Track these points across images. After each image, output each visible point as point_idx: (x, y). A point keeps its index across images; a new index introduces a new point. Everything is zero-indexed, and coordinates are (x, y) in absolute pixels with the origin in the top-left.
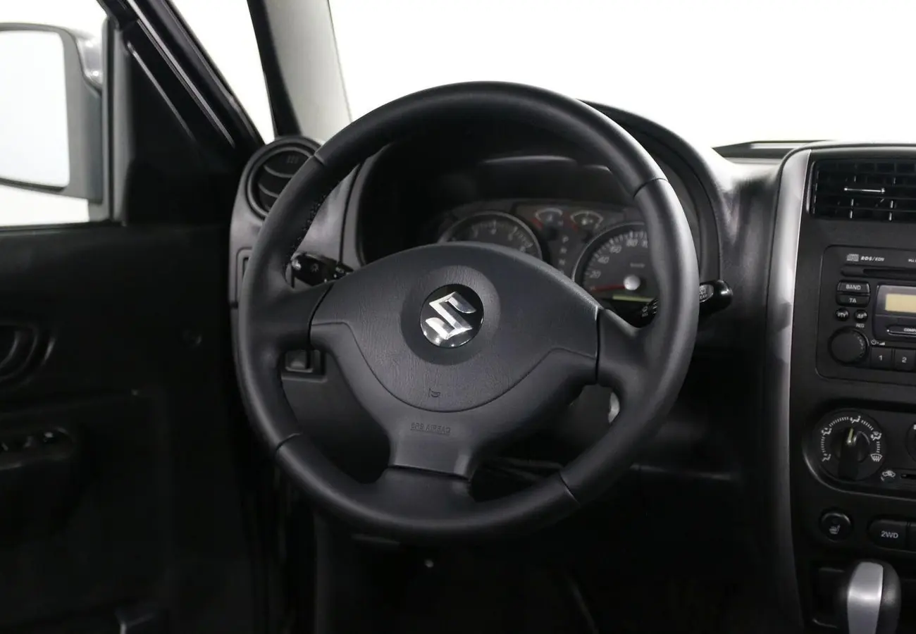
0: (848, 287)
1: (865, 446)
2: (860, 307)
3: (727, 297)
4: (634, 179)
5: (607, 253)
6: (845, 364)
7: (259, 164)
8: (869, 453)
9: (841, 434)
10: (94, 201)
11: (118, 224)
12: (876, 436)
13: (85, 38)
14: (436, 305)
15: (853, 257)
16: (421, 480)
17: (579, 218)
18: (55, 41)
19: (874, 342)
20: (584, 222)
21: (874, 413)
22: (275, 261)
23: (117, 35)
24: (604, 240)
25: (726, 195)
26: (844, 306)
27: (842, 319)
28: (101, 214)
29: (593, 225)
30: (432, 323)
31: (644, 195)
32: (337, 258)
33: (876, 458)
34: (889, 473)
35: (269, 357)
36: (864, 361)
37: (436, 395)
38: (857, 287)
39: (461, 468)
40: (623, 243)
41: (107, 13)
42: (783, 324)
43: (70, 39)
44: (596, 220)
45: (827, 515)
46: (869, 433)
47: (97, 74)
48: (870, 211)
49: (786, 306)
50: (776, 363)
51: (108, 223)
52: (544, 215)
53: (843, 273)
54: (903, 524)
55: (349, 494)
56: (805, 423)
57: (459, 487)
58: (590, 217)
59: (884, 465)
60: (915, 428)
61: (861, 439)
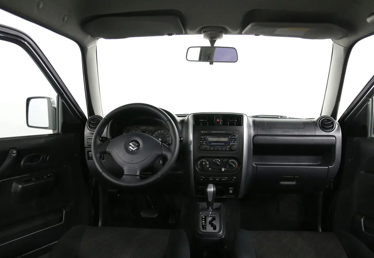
0: (202, 137)
1: (206, 164)
2: (204, 140)
3: (182, 140)
4: (166, 119)
5: (155, 134)
6: (202, 150)
7: (89, 121)
8: (206, 166)
9: (202, 162)
10: (53, 130)
11: (60, 134)
12: (208, 163)
13: (51, 99)
14: (131, 144)
15: (202, 132)
16: (131, 177)
17: (149, 128)
18: (46, 100)
19: (207, 146)
20: (150, 129)
21: (207, 159)
22: (98, 138)
23: (60, 97)
24: (154, 132)
25: (179, 122)
26: (202, 140)
27: (201, 143)
28: (56, 132)
29: (152, 129)
30: (130, 147)
31: (168, 122)
32: (106, 137)
33: (208, 166)
34: (210, 169)
35: (98, 155)
36: (205, 150)
37: (132, 160)
38: (203, 137)
39: (138, 174)
40: (158, 132)
41: (57, 93)
42: (191, 144)
43: (49, 99)
44: (153, 128)
45: (200, 177)
46: (206, 162)
47: (55, 105)
48: (204, 124)
49: (191, 141)
50: (191, 151)
51: (58, 134)
52: (143, 128)
53: (201, 135)
54: (213, 177)
55: (118, 180)
56: (196, 161)
57: (138, 177)
58: (151, 128)
59: (209, 167)
60: (214, 160)
61: (205, 163)
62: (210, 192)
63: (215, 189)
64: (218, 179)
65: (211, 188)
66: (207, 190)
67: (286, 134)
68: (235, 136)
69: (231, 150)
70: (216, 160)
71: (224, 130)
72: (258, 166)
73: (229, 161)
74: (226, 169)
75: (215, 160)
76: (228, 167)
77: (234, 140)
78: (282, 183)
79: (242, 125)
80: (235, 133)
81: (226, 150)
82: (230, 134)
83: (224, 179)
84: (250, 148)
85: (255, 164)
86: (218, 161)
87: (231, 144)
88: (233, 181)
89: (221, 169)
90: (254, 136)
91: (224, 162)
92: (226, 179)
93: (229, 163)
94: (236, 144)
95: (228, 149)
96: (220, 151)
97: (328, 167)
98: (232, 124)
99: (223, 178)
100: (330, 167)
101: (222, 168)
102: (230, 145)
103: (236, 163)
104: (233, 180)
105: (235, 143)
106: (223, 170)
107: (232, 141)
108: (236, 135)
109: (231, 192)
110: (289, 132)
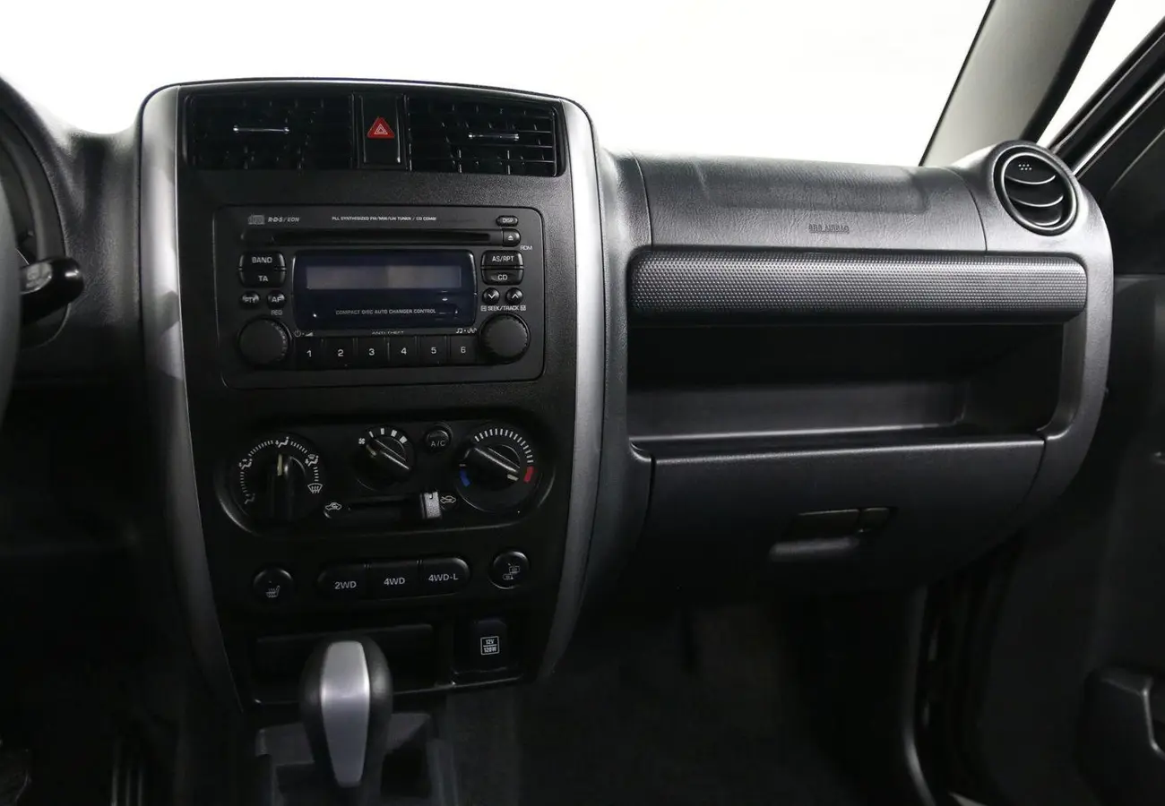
0: (256, 260)
1: (300, 474)
2: (275, 287)
3: (76, 281)
6: (262, 368)
9: (269, 457)
12: (312, 460)
15: (257, 220)
19: (298, 333)
21: (305, 431)
26: (253, 286)
27: (251, 305)
33: (315, 489)
34: (334, 506)
36: (287, 361)
38: (266, 260)
46: (303, 457)
53: (244, 241)
54: (361, 567)
59: (326, 497)
60: (362, 441)
61: (294, 467)
62: (346, 713)
63: (382, 683)
64: (401, 581)
65: (347, 675)
66: (312, 698)
67: (828, 245)
68: (515, 253)
69: (485, 354)
70: (378, 435)
71: (428, 206)
72: (658, 462)
73: (472, 444)
74: (450, 500)
75: (370, 441)
76: (466, 483)
77: (504, 278)
78: (782, 549)
79: (561, 171)
80: (511, 228)
81: (449, 359)
82: (479, 237)
83: (445, 577)
84: (612, 336)
85: (644, 448)
86: (393, 444)
87: (483, 308)
88: (509, 583)
89: (417, 505)
90: (639, 257)
91: (438, 449)
92: (456, 569)
93: (474, 454)
94: (523, 308)
95: (463, 350)
96: (407, 366)
97: (1044, 439)
98: (487, 161)
99: (438, 572)
100: (1050, 438)
101: (424, 492)
102: (479, 321)
103: (522, 453)
104: (509, 577)
105: (517, 302)
106: (432, 504)
107: (490, 291)
108: (516, 243)
109: (490, 647)
110: (846, 230)
